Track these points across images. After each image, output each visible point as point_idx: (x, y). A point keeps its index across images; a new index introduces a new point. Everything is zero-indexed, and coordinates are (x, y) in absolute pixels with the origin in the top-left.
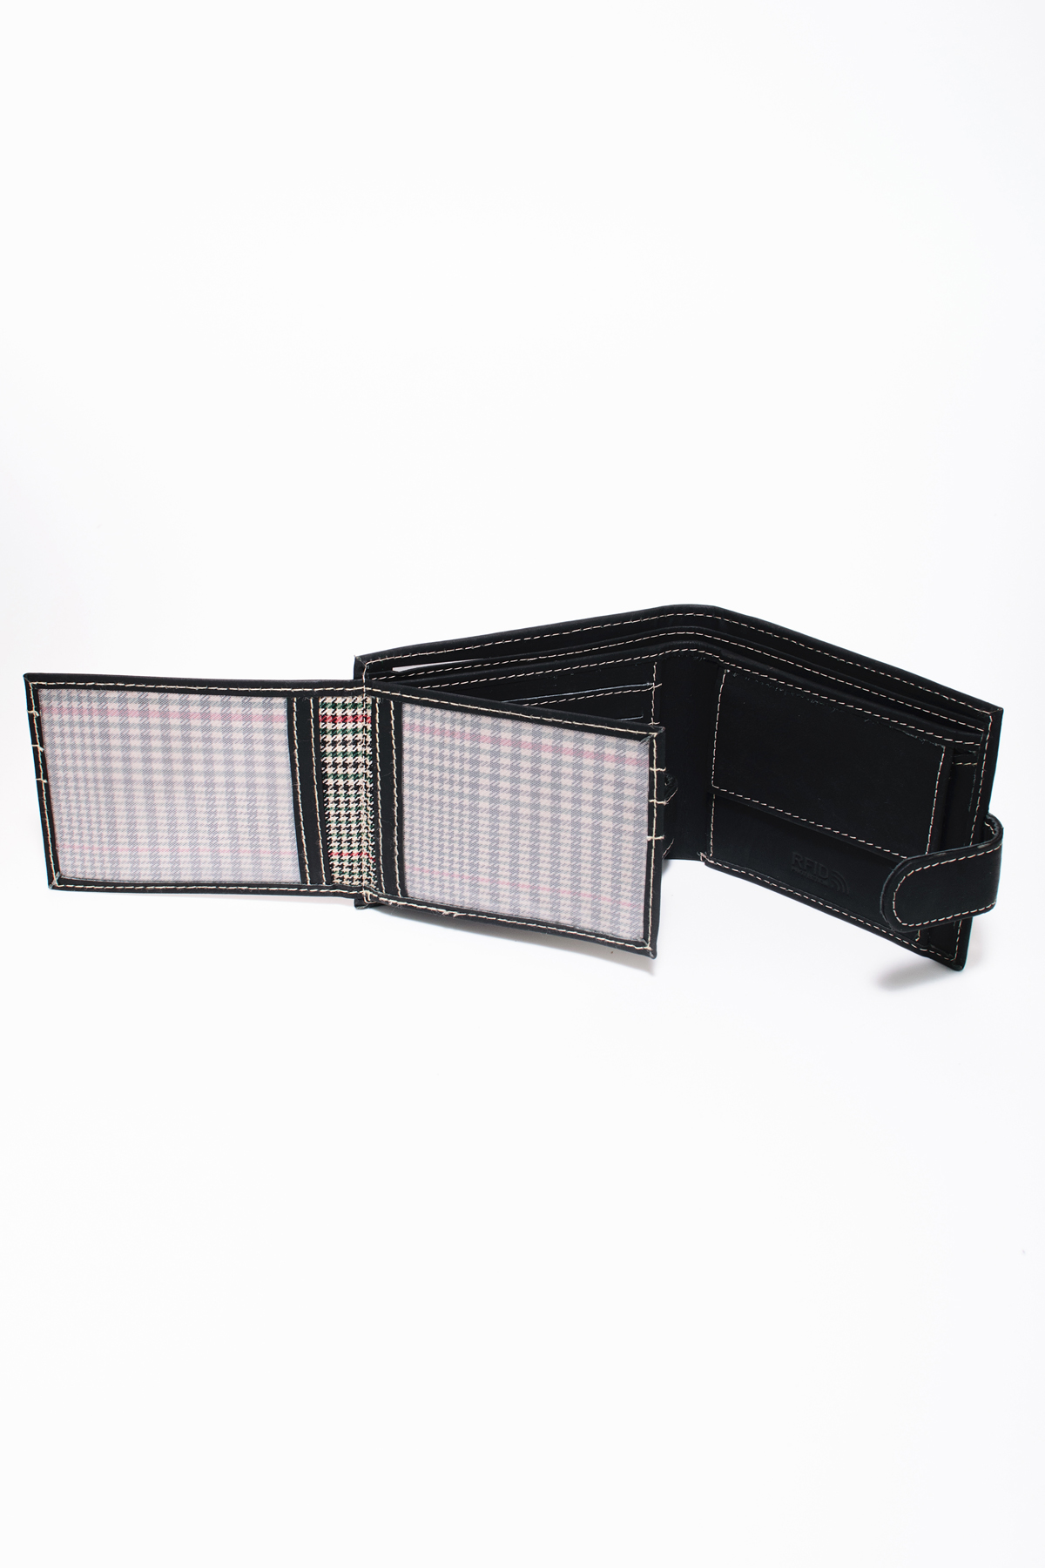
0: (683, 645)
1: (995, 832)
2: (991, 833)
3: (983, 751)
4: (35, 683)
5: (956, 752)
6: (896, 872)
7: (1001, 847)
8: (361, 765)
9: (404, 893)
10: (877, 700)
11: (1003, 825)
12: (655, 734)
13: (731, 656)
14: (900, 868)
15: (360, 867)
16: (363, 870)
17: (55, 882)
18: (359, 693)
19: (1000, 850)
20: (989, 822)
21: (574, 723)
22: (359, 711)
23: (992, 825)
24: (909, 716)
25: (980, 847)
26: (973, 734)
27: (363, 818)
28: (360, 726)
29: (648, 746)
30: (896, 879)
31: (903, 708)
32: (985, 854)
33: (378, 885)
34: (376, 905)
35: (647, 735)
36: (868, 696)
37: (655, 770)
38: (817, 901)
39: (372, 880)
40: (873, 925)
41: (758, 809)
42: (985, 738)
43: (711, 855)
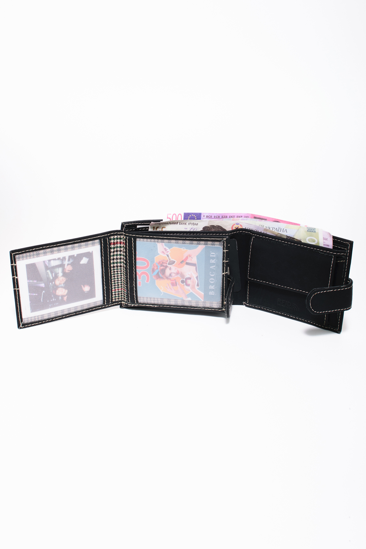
1: (351, 282)
3: (347, 256)
4: (14, 253)
8: (122, 259)
9: (137, 302)
11: (353, 280)
12: (225, 239)
15: (122, 293)
16: (122, 295)
17: (21, 326)
18: (122, 234)
19: (352, 287)
20: (349, 280)
21: (197, 238)
22: (122, 241)
26: (343, 251)
27: (123, 277)
28: (122, 245)
29: (223, 243)
33: (128, 300)
34: (127, 307)
35: (223, 240)
37: (225, 251)
39: (125, 298)
40: (307, 321)
41: (265, 284)
42: (347, 252)
43: (248, 302)
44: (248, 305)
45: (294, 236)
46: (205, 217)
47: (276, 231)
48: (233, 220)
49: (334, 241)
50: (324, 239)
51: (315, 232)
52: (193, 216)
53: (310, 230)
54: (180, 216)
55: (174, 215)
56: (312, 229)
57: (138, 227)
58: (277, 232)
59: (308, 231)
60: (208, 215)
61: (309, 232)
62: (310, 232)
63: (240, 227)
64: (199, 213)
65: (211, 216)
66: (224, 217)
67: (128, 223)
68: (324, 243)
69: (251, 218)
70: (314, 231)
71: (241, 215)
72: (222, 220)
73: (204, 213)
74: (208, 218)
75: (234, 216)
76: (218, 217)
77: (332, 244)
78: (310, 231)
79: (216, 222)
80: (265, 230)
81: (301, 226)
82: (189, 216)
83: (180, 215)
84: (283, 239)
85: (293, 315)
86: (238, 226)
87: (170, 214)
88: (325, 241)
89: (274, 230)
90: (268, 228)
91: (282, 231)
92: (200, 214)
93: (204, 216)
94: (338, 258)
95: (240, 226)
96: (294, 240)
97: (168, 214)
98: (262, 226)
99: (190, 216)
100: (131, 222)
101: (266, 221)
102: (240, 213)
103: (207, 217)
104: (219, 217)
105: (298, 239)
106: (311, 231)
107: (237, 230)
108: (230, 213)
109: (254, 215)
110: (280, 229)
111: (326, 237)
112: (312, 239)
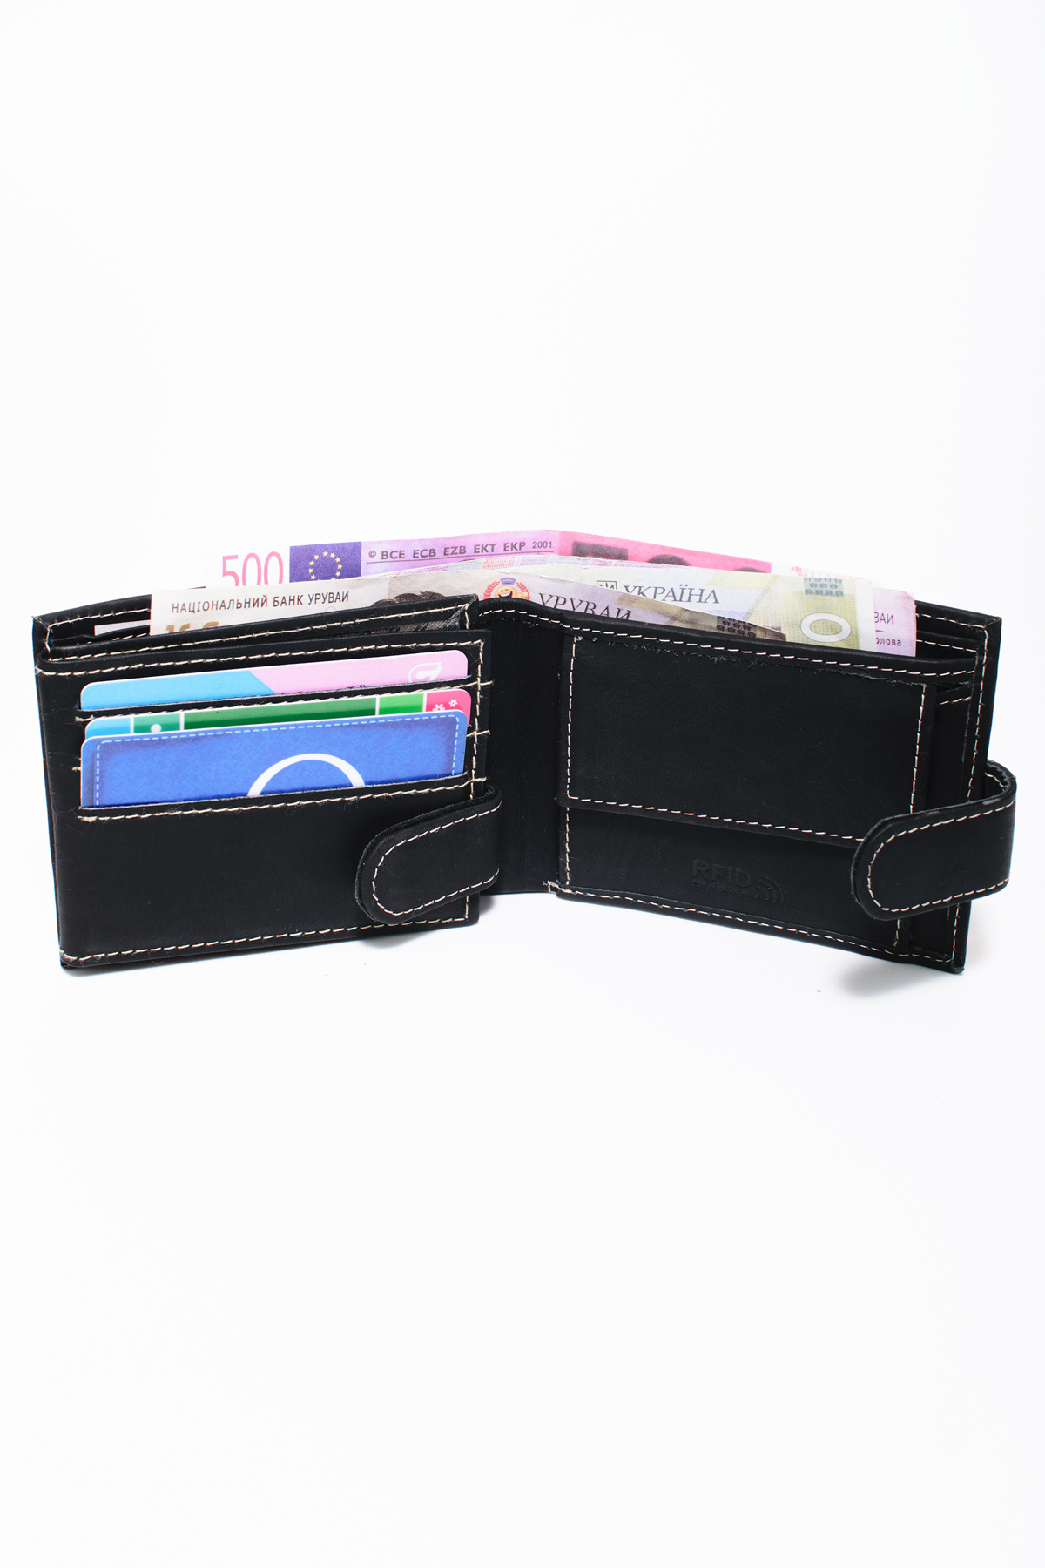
1: (1005, 783)
2: (1000, 785)
3: (979, 678)
7: (1014, 802)
11: (1014, 774)
14: (875, 832)
19: (1013, 807)
20: (993, 771)
23: (1001, 778)
25: (986, 803)
26: (963, 659)
30: (870, 847)
32: (994, 812)
40: (822, 935)
42: (980, 661)
43: (568, 883)
44: (569, 891)
45: (749, 614)
46: (378, 557)
47: (669, 601)
48: (487, 566)
49: (921, 623)
50: (880, 618)
51: (839, 594)
52: (328, 558)
53: (819, 588)
54: (274, 561)
55: (252, 561)
56: (828, 583)
57: (100, 630)
58: (675, 604)
59: (811, 592)
60: (389, 549)
61: (811, 598)
62: (819, 596)
63: (519, 595)
64: (351, 543)
65: (401, 554)
66: (451, 551)
67: (61, 616)
68: (881, 635)
69: (562, 553)
70: (834, 591)
71: (518, 539)
72: (444, 569)
73: (371, 543)
74: (390, 559)
75: (493, 545)
76: (429, 554)
77: (914, 636)
78: (817, 593)
79: (423, 581)
80: (625, 598)
81: (774, 571)
82: (312, 559)
83: (274, 559)
84: (704, 637)
85: (760, 916)
86: (510, 588)
87: (235, 557)
88: (882, 626)
89: (659, 598)
90: (636, 593)
91: (695, 599)
92: (356, 548)
93: (372, 554)
94: (941, 688)
95: (519, 590)
96: (752, 631)
97: (225, 558)
98: (610, 584)
99: (316, 557)
100: (71, 613)
101: (624, 562)
102: (516, 533)
103: (385, 555)
104: (433, 552)
105: (769, 625)
106: (823, 590)
107: (507, 602)
108: (476, 536)
109: (574, 534)
110: (686, 593)
111: (887, 612)
112: (824, 621)
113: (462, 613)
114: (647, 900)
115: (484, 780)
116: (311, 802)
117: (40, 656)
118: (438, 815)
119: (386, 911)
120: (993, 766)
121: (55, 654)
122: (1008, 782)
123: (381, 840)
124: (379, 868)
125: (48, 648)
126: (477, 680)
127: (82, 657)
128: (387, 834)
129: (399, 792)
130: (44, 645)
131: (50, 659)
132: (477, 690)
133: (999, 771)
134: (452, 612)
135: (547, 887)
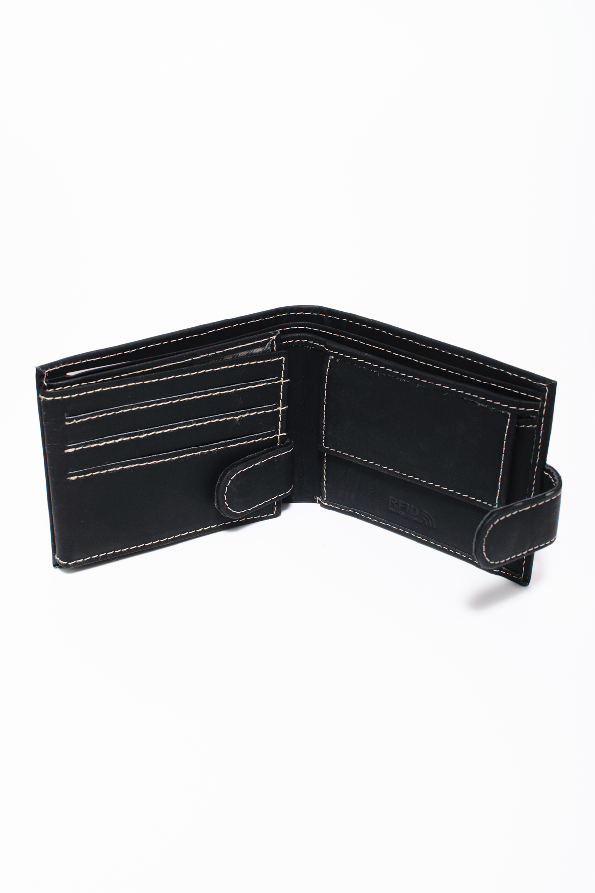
0: (296, 337)
1: (555, 480)
2: (553, 481)
3: (541, 415)
5: (519, 417)
6: (485, 522)
7: (561, 493)
10: (453, 377)
11: (561, 474)
13: (334, 345)
19: (560, 496)
20: (548, 471)
23: (552, 474)
24: (480, 390)
25: (547, 495)
26: (533, 403)
30: (485, 527)
31: (474, 383)
32: (552, 500)
36: (446, 375)
38: (410, 533)
41: (360, 464)
42: (543, 405)
43: (325, 499)
44: (326, 504)
67: (51, 365)
85: (418, 532)
100: (57, 363)
113: (272, 342)
114: (366, 516)
115: (285, 434)
116: (192, 454)
117: (41, 389)
118: (259, 455)
119: (232, 511)
120: (548, 468)
121: (49, 387)
122: (557, 479)
123: (228, 471)
124: (228, 487)
125: (45, 384)
126: (281, 379)
127: (65, 388)
128: (231, 468)
129: (238, 444)
130: (43, 383)
131: (47, 390)
132: (281, 385)
133: (552, 471)
134: (267, 342)
135: (316, 500)
